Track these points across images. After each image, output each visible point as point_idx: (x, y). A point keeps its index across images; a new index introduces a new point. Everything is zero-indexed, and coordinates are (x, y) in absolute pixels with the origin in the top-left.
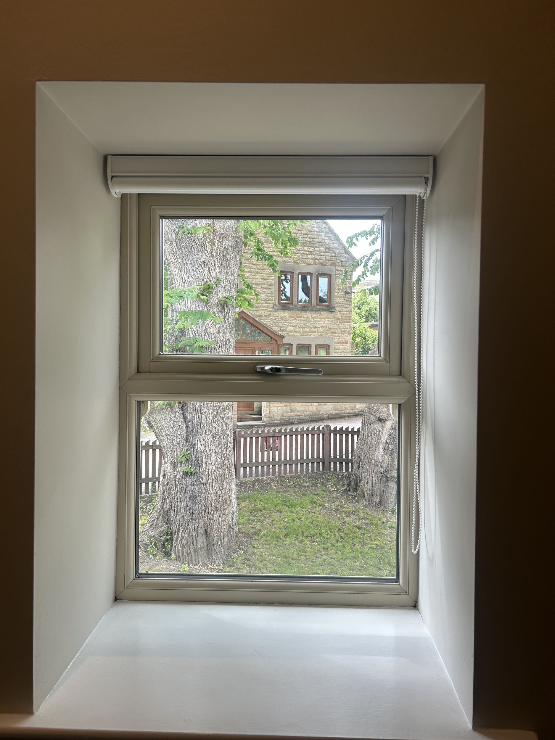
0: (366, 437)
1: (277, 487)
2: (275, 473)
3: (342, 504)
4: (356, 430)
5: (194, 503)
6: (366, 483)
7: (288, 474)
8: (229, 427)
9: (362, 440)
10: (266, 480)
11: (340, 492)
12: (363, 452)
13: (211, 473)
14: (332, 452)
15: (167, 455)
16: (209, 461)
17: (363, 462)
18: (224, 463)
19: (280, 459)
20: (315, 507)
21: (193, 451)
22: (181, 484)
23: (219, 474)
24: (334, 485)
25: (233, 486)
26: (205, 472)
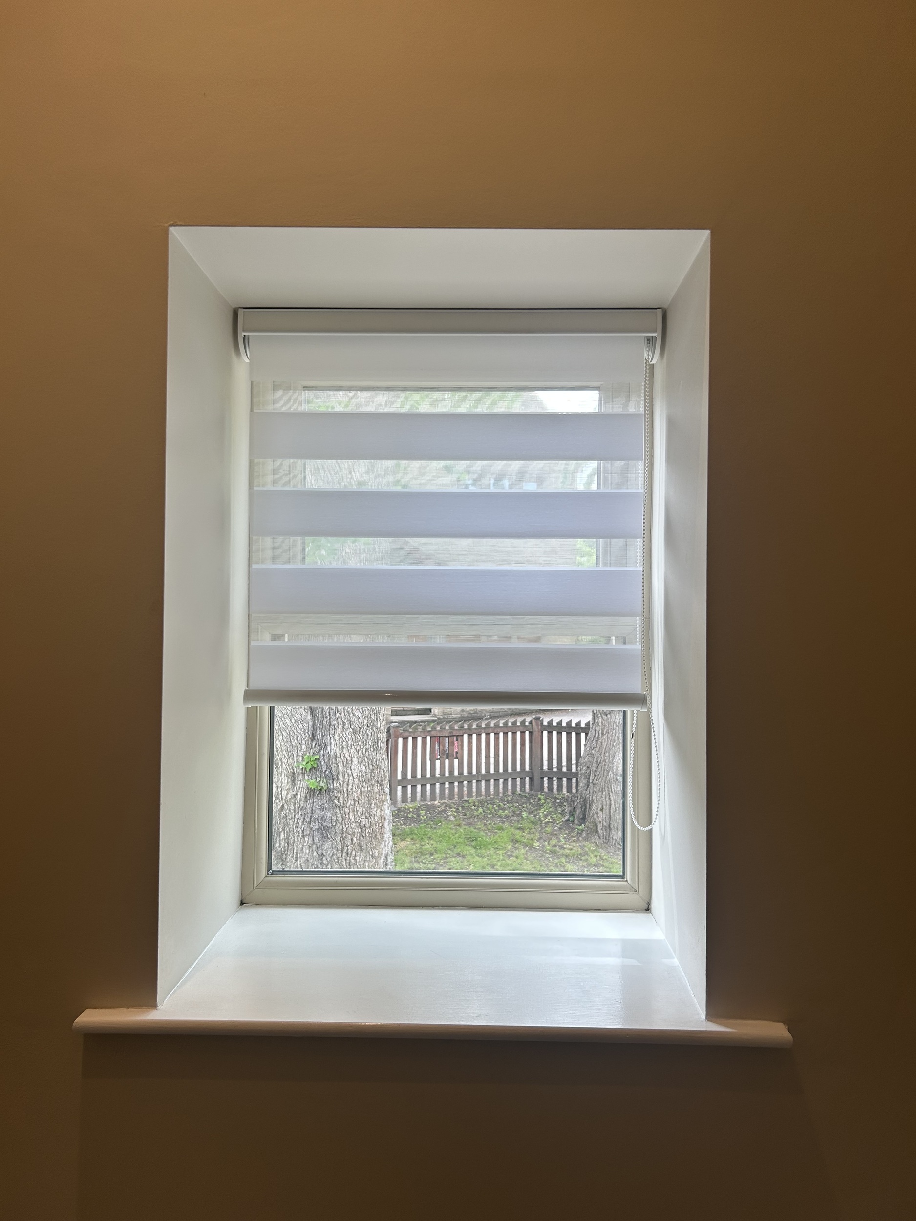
0: (599, 735)
1: (457, 817)
2: (454, 795)
3: (561, 844)
4: (583, 725)
5: (324, 837)
6: (599, 809)
7: (474, 797)
8: (380, 716)
9: (593, 741)
10: (439, 807)
11: (558, 824)
12: (595, 759)
13: (352, 789)
14: (545, 763)
15: (281, 762)
16: (349, 771)
17: (595, 775)
18: (373, 775)
19: (461, 772)
20: (516, 849)
21: (324, 755)
22: (304, 808)
23: (364, 792)
24: (549, 813)
25: (387, 812)
26: (341, 788)
